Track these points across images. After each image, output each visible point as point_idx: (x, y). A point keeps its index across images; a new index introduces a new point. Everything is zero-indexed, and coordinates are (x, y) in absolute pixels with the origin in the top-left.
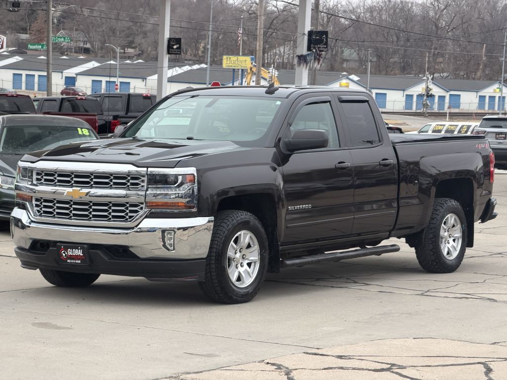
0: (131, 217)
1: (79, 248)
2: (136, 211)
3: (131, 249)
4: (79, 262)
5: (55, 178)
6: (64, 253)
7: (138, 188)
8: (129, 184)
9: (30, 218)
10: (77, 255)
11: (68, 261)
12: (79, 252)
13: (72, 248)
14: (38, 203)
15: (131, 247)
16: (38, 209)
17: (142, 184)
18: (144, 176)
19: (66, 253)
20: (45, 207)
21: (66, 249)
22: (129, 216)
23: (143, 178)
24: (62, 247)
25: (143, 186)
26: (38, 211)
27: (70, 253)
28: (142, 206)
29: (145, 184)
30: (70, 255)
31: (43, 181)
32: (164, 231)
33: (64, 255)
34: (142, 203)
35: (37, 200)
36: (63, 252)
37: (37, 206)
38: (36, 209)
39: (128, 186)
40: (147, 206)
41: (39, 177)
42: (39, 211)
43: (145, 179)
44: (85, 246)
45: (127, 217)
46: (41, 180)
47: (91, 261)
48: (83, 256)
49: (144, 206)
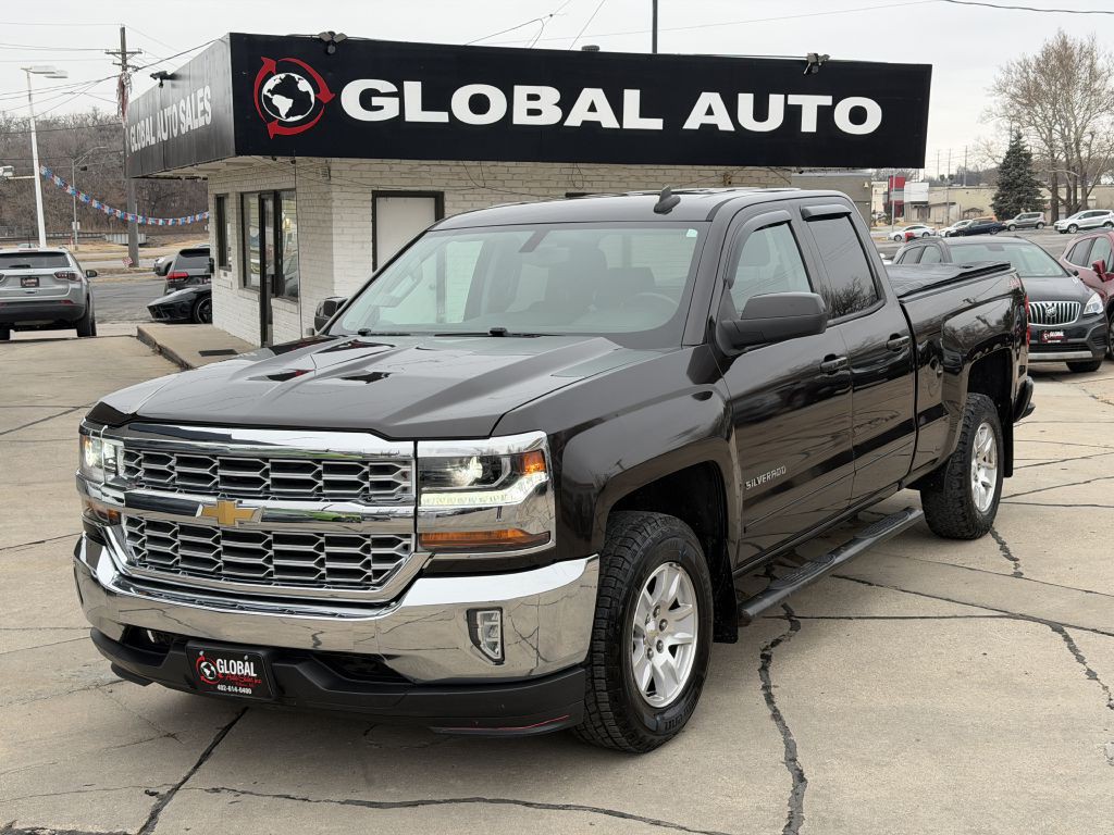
0: (378, 573)
1: (246, 657)
2: (392, 558)
3: (387, 663)
4: (248, 691)
5: (172, 468)
6: (208, 667)
7: (393, 495)
8: (367, 484)
9: (117, 569)
10: (242, 676)
11: (221, 687)
12: (246, 669)
13: (227, 657)
14: (135, 530)
15: (389, 657)
16: (137, 544)
17: (404, 484)
18: (406, 463)
19: (213, 668)
20: (152, 539)
21: (211, 658)
22: (374, 571)
23: (404, 468)
24: (201, 653)
25: (405, 489)
26: (135, 548)
27: (224, 670)
28: (406, 541)
29: (411, 483)
30: (223, 674)
31: (140, 474)
32: (471, 613)
33: (208, 672)
34: (408, 536)
35: (131, 522)
36: (204, 664)
37: (132, 536)
38: (129, 543)
39: (366, 489)
40: (422, 544)
41: (133, 464)
42: (138, 551)
43: (411, 469)
44: (261, 653)
45: (369, 573)
46: (139, 471)
47: (281, 689)
48: (257, 678)
49: (411, 542)
